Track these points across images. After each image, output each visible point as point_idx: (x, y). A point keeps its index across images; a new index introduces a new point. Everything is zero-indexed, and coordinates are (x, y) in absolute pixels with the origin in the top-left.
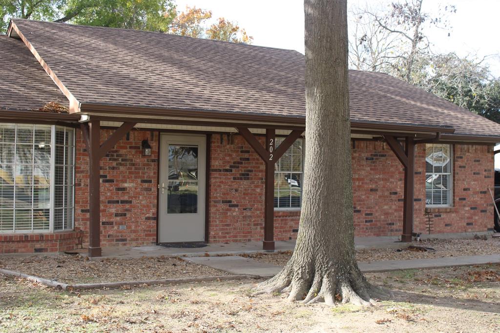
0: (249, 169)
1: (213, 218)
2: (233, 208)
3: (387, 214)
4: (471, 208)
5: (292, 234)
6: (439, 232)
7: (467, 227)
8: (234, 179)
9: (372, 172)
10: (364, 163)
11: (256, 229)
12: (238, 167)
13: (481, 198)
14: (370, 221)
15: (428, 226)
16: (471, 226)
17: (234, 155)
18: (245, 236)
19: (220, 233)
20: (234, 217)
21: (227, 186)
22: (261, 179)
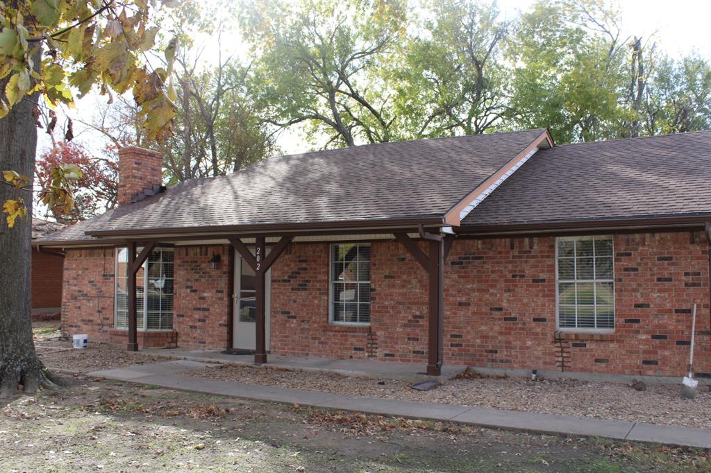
0: (307, 279)
2: (291, 320)
3: (484, 337)
4: (654, 337)
5: (353, 352)
6: (582, 370)
8: (292, 289)
10: (449, 268)
11: (314, 343)
12: (296, 278)
13: (678, 320)
14: (457, 345)
15: (560, 359)
16: (653, 366)
17: (292, 265)
18: (302, 350)
19: (279, 344)
20: (292, 329)
22: (320, 290)
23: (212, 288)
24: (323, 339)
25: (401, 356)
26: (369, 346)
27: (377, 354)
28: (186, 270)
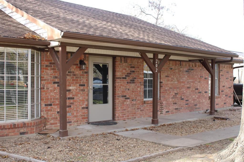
0: (135, 77)
1: (117, 106)
2: (127, 100)
3: (194, 100)
4: (226, 96)
7: (224, 105)
8: (128, 83)
9: (188, 78)
10: (185, 73)
11: (138, 111)
12: (129, 76)
13: (229, 90)
16: (225, 104)
17: (127, 69)
18: (133, 116)
19: (121, 115)
20: (127, 105)
21: (124, 87)
22: (140, 83)
23: (76, 83)
24: (142, 109)
25: (171, 111)
26: (160, 109)
27: (163, 112)
28: (53, 69)
